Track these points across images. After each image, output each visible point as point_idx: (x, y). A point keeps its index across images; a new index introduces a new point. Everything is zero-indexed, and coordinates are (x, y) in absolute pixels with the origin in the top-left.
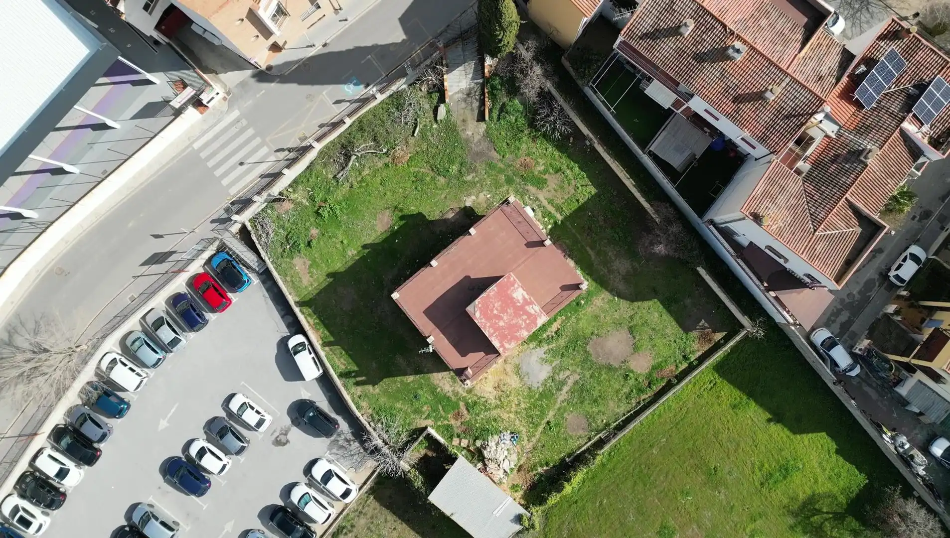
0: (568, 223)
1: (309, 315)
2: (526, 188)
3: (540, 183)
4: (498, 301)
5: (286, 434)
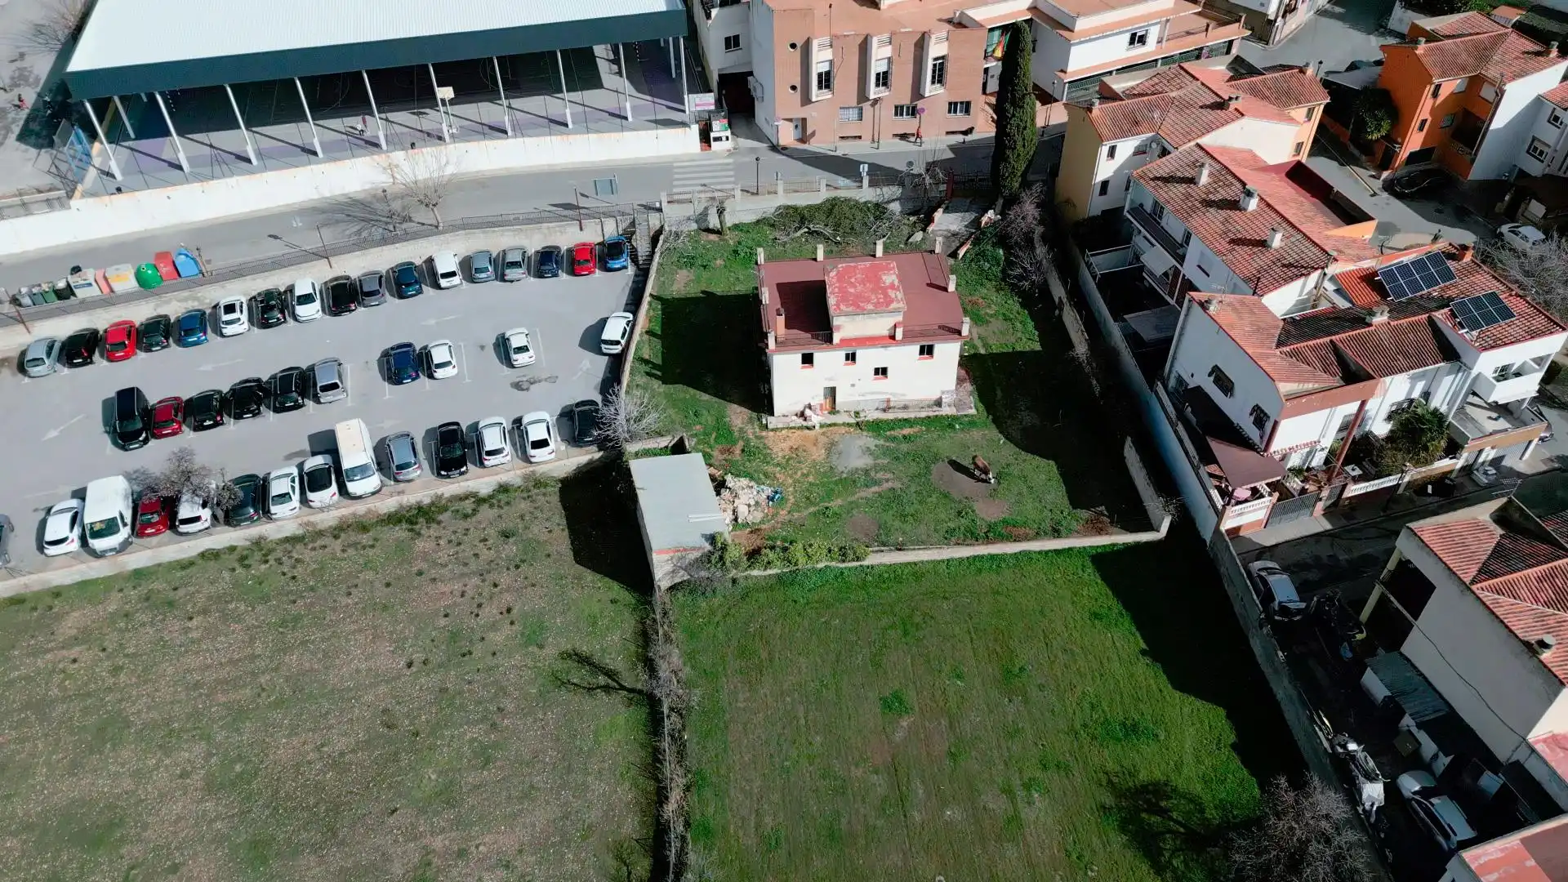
0: (989, 360)
1: (657, 309)
3: (980, 321)
4: (863, 273)
5: (532, 384)
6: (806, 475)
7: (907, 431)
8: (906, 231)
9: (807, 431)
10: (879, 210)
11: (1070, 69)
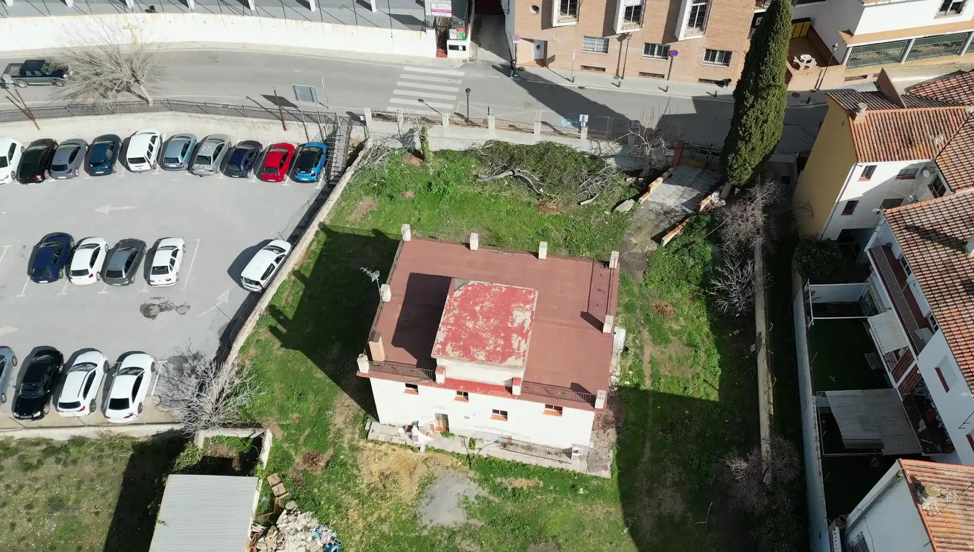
0: (651, 399)
1: (319, 241)
2: (641, 328)
3: (660, 337)
4: (492, 303)
5: (161, 310)
6: (381, 520)
7: (521, 483)
8: (618, 192)
9: (410, 451)
10: (595, 162)
11: (856, 33)
